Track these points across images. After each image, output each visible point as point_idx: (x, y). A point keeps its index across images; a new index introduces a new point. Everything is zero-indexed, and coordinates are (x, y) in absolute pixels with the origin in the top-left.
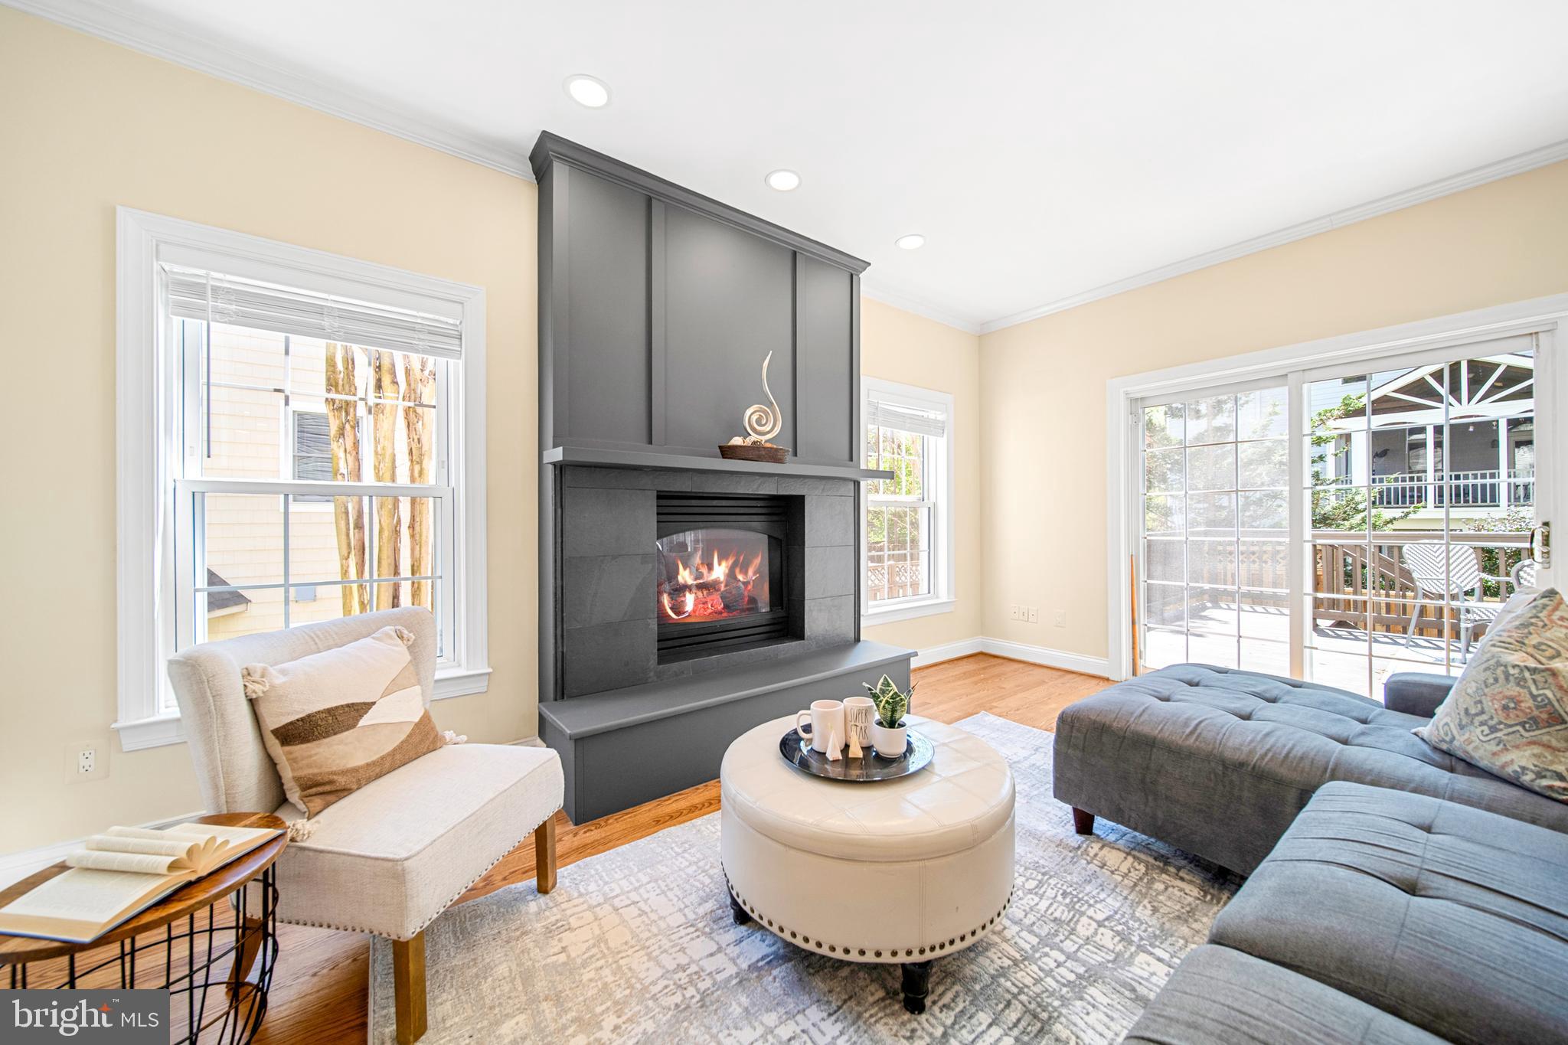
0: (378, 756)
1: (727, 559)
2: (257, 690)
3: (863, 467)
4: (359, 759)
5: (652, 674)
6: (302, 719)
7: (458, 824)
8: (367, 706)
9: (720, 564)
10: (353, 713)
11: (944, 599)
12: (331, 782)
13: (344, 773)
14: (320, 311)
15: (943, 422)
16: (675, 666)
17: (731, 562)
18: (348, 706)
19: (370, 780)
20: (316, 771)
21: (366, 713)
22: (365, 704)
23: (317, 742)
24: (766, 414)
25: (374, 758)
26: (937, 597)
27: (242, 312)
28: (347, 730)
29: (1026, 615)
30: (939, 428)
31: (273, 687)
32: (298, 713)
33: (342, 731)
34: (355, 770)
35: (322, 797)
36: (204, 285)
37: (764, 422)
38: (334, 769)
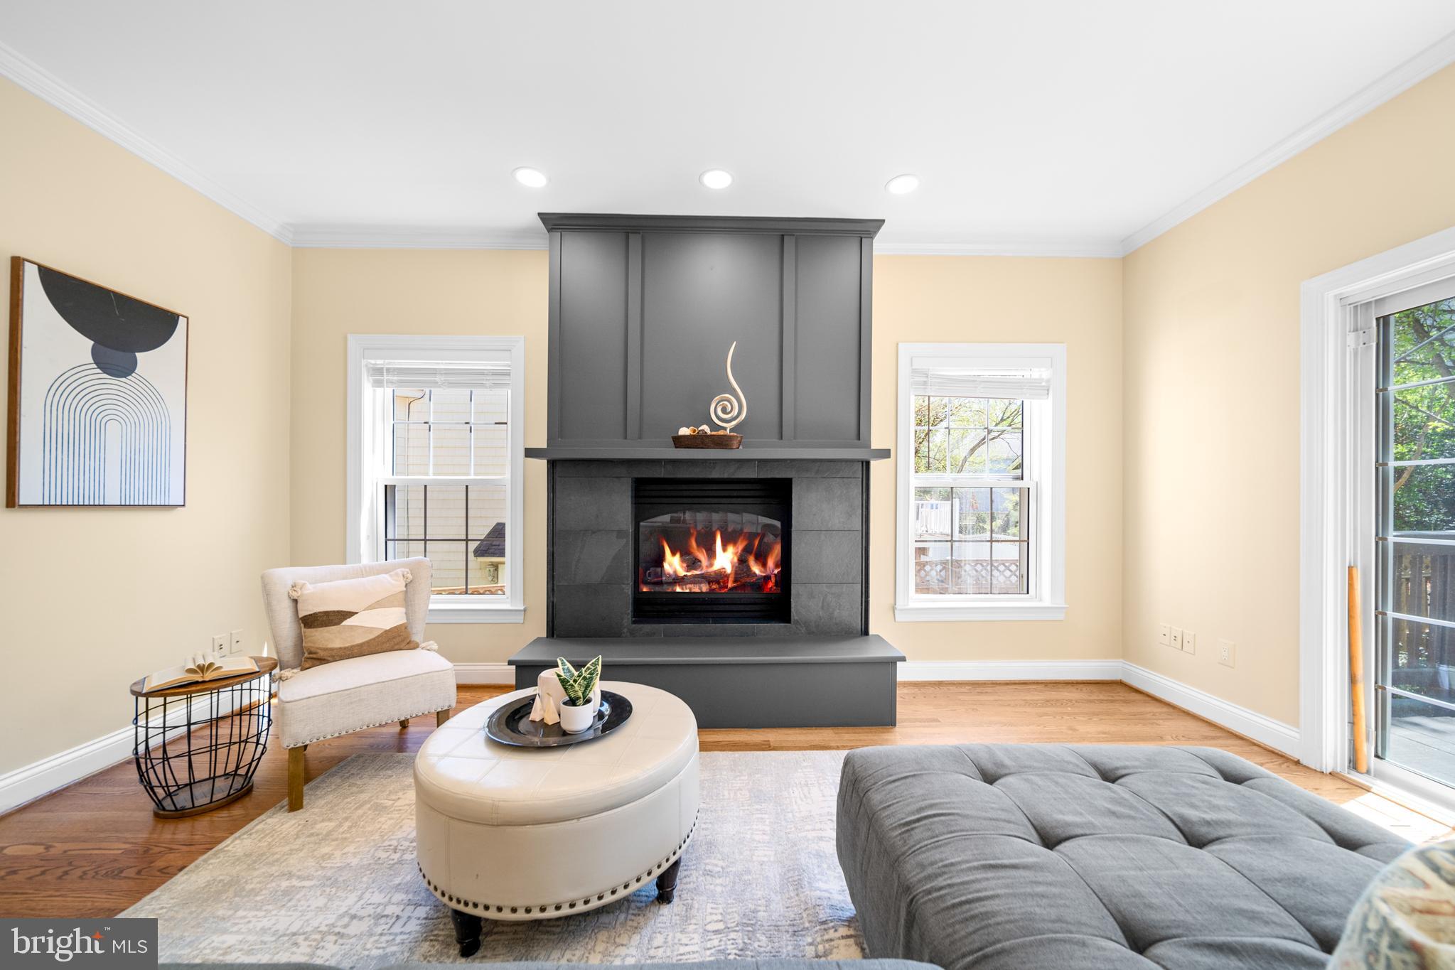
0: (349, 645)
1: (735, 543)
2: (295, 595)
3: (873, 446)
4: (337, 644)
5: (625, 630)
6: (311, 615)
7: (334, 692)
8: (350, 614)
9: (724, 550)
10: (340, 616)
11: (1047, 602)
12: (315, 653)
13: (326, 649)
14: (434, 372)
15: (1048, 381)
16: (647, 627)
17: (741, 547)
18: (338, 612)
19: (342, 658)
20: (312, 645)
21: (350, 617)
22: (350, 612)
23: (315, 629)
24: (729, 401)
25: (347, 645)
26: (1041, 600)
27: (401, 380)
28: (334, 625)
29: (1179, 639)
30: (1043, 389)
31: (302, 595)
32: (310, 611)
33: (330, 626)
34: (332, 649)
35: (313, 660)
36: (383, 368)
37: (729, 408)
38: (321, 646)
